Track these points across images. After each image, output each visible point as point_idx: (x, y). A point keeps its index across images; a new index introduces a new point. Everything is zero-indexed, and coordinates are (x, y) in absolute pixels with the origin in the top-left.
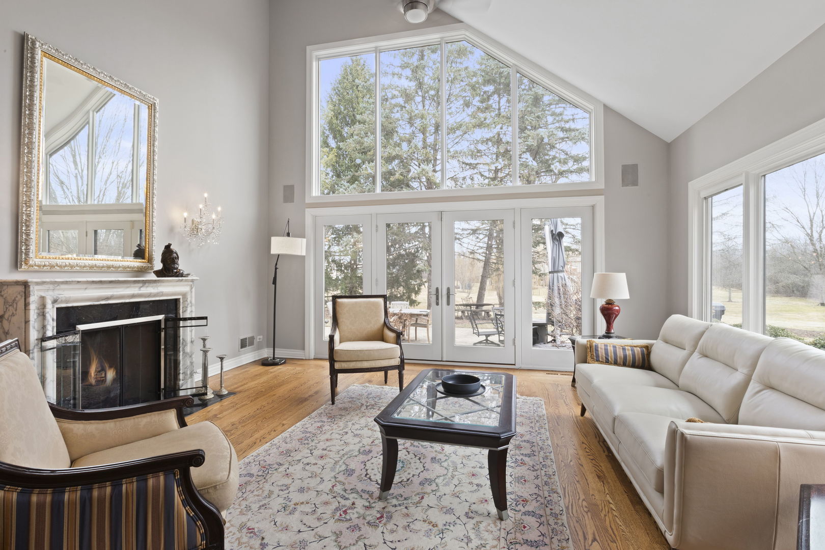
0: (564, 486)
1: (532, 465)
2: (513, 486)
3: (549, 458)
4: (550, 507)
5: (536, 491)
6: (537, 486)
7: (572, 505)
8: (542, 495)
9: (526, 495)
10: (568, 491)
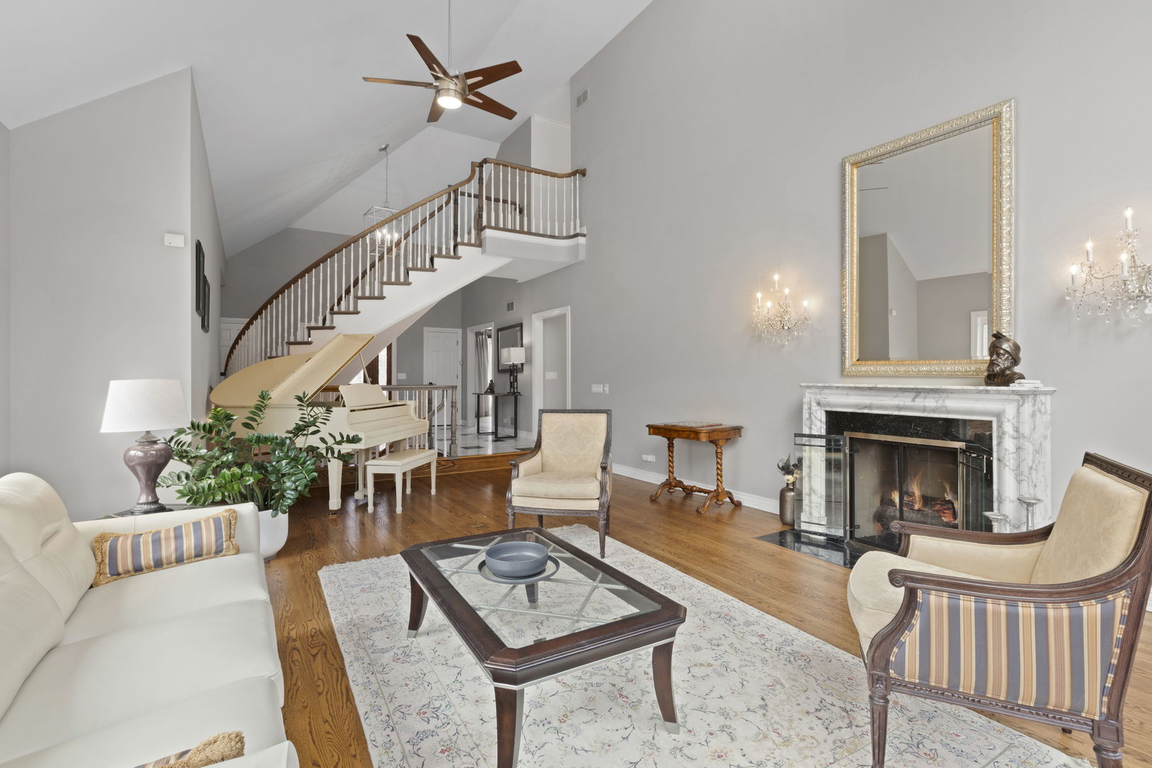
0: (349, 703)
1: (407, 716)
2: (419, 672)
3: (380, 748)
4: (365, 665)
5: (386, 677)
6: (387, 683)
7: (338, 681)
8: (378, 675)
9: (398, 666)
10: (342, 699)
